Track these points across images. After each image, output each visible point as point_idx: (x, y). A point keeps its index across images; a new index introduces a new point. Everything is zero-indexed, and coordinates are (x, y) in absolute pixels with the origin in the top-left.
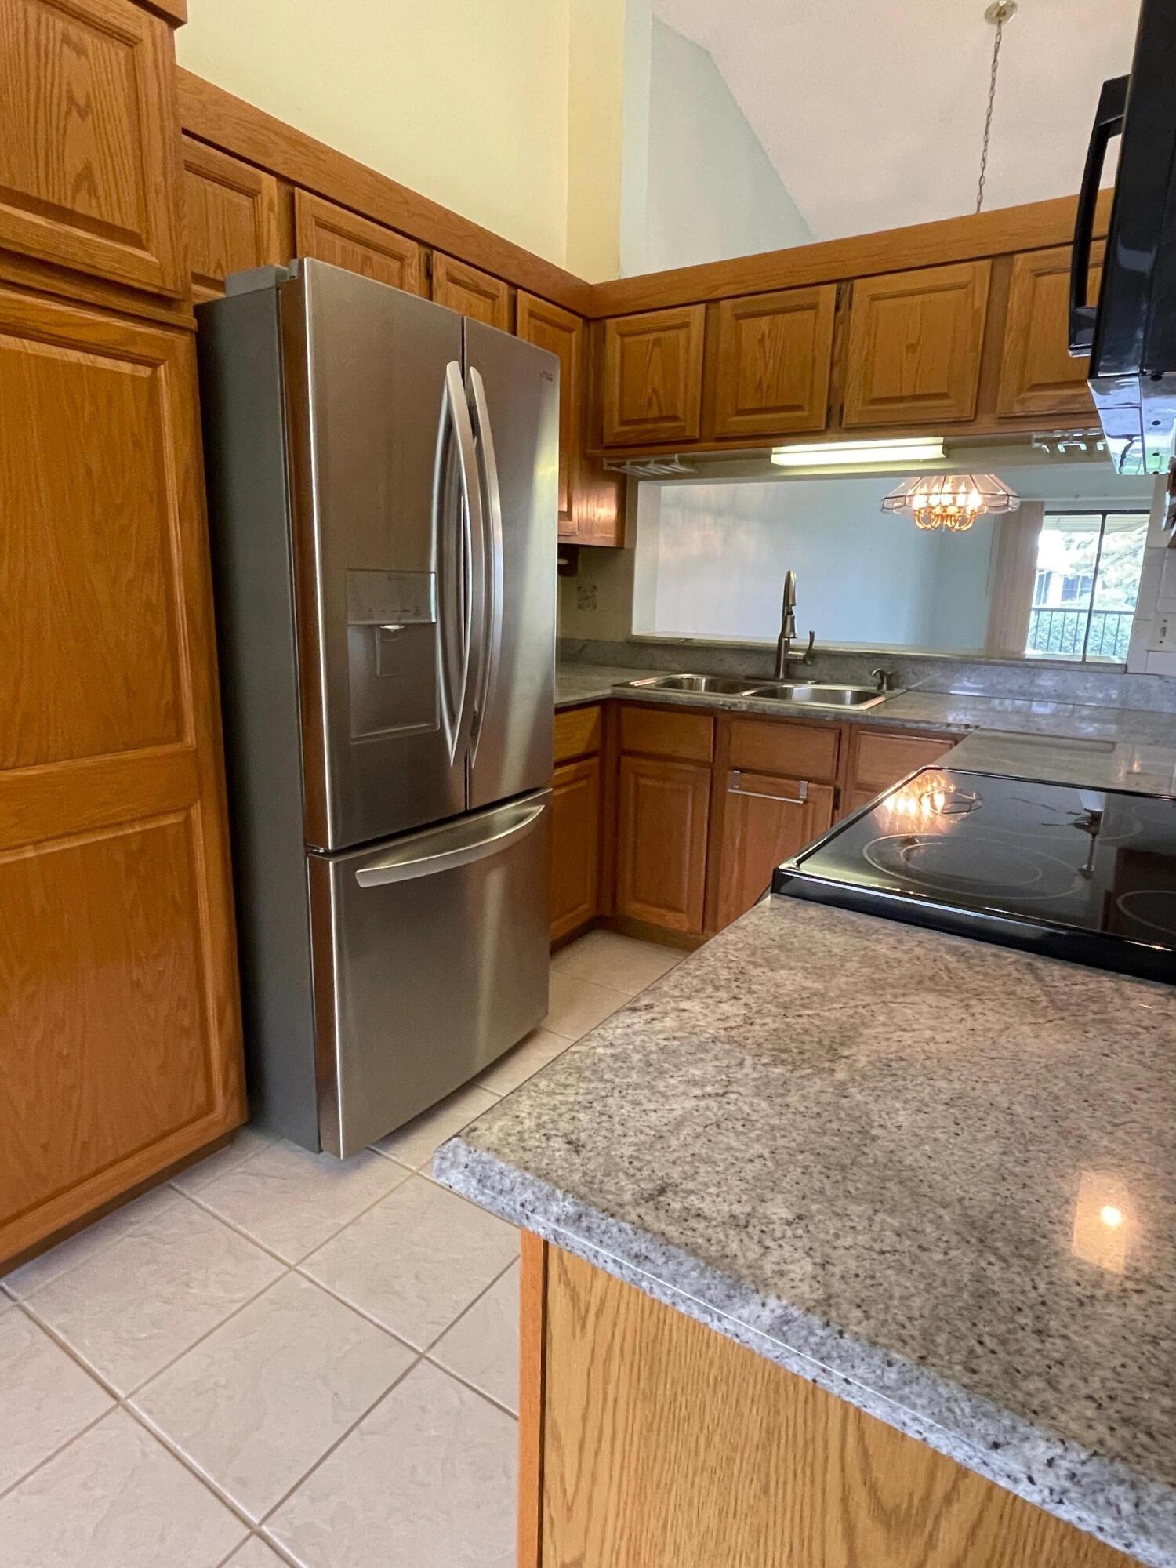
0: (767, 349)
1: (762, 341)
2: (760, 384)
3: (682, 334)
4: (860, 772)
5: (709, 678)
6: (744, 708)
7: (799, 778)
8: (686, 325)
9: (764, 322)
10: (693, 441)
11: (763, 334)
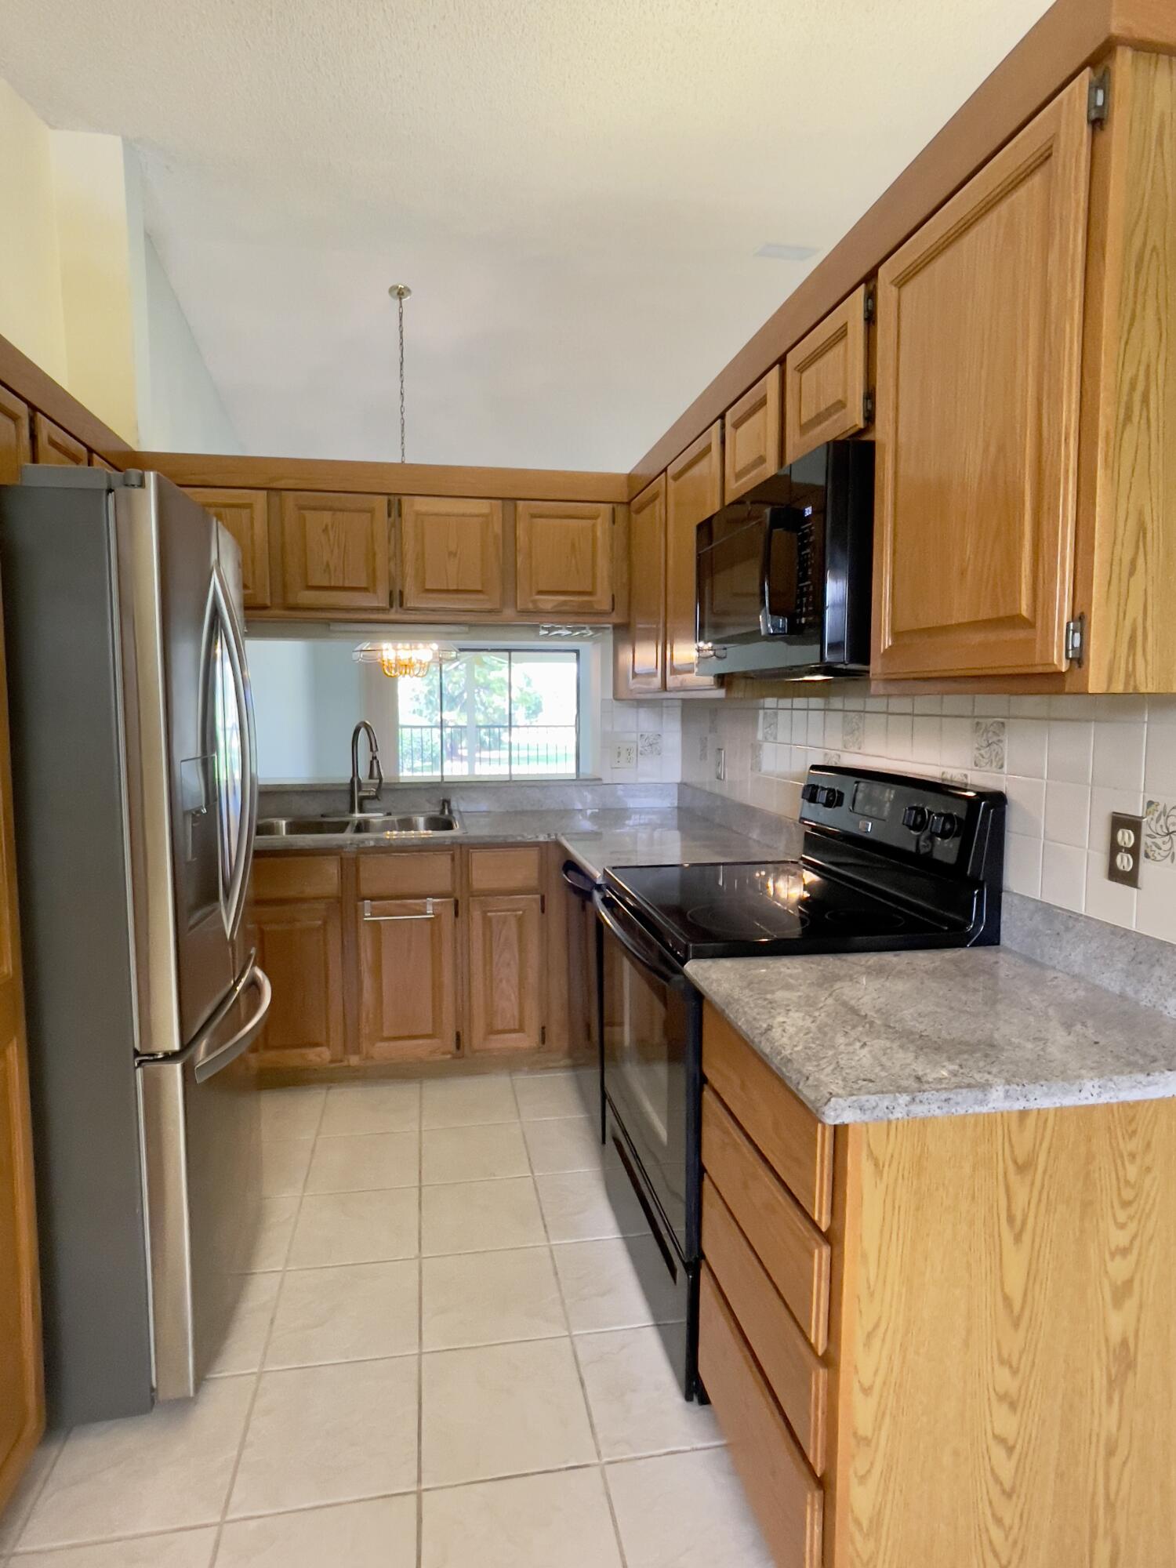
0: (332, 538)
1: (325, 530)
2: (328, 565)
3: (245, 512)
4: (474, 883)
5: (290, 820)
6: (372, 843)
7: (425, 897)
8: (249, 506)
9: (326, 517)
10: (265, 608)
11: (327, 526)
